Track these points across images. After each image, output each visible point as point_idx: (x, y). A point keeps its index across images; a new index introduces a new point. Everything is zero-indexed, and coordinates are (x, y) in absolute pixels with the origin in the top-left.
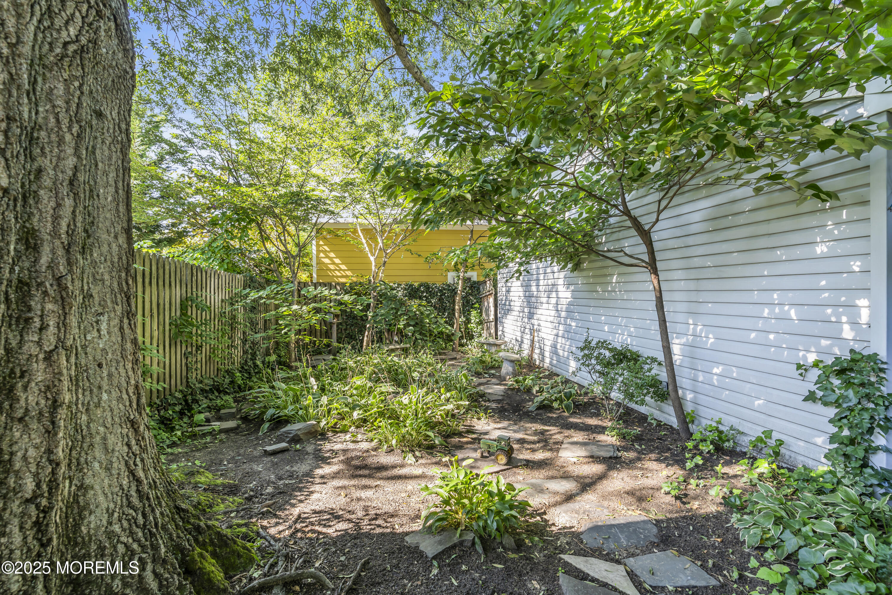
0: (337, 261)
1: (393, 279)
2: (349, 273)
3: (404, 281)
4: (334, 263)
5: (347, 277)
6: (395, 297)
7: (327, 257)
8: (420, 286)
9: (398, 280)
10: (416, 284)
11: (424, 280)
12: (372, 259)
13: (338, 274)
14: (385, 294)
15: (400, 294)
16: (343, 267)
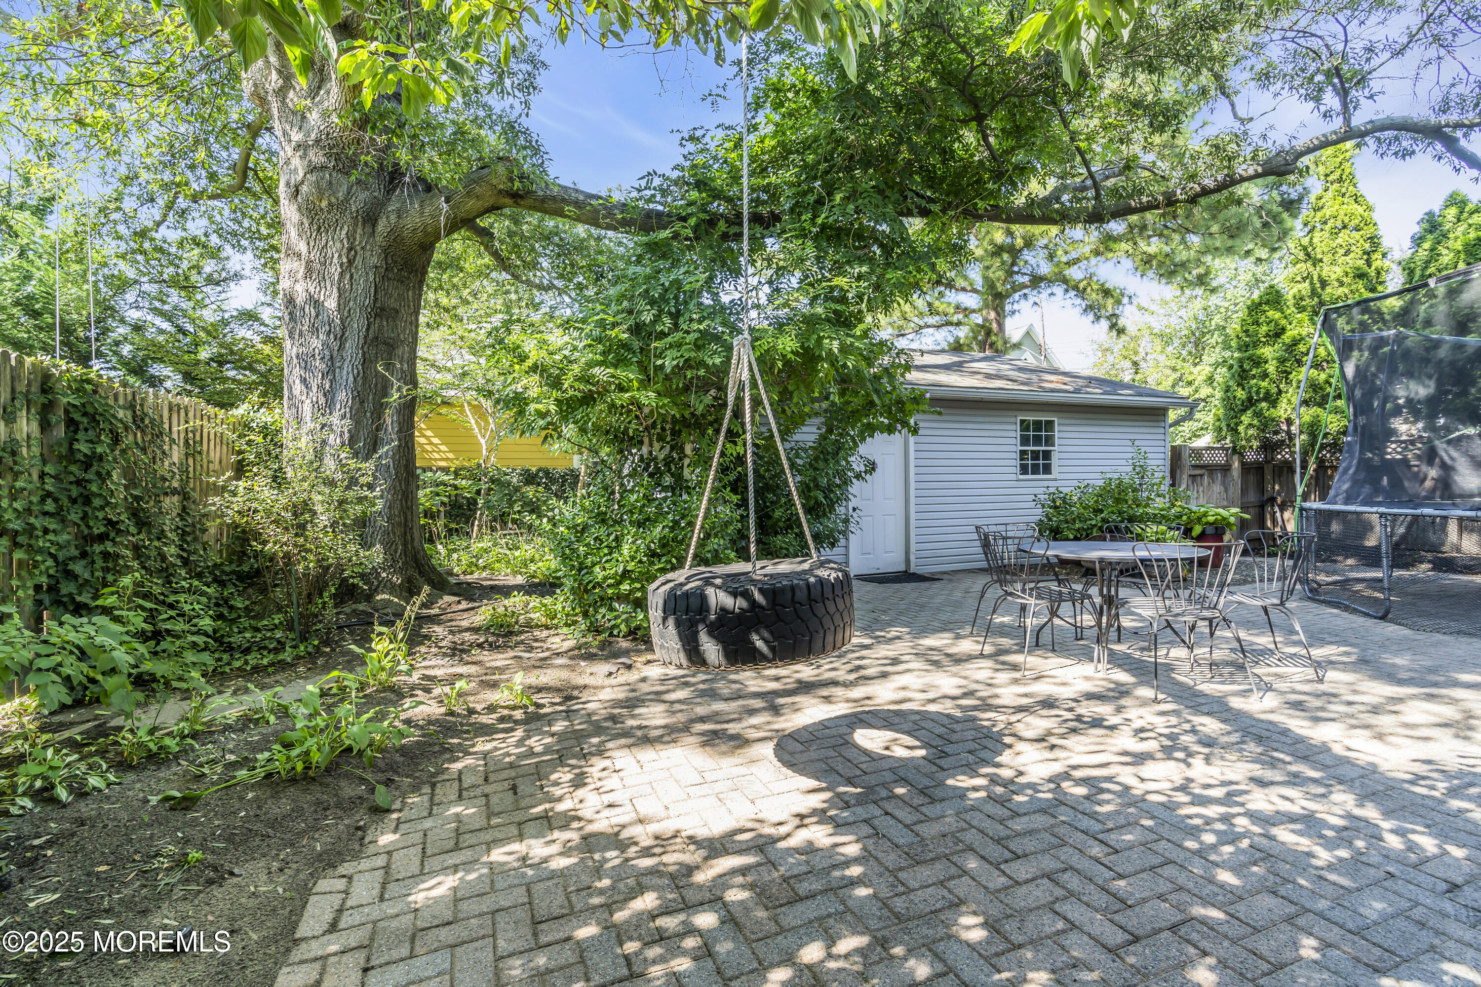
0: (436, 441)
1: (506, 462)
2: (451, 456)
3: (520, 465)
4: (431, 443)
5: (447, 459)
6: (509, 484)
7: (424, 436)
8: (539, 470)
9: (512, 464)
10: (534, 469)
11: (544, 464)
12: (483, 441)
13: (437, 456)
14: (498, 480)
15: (515, 480)
16: (443, 448)
